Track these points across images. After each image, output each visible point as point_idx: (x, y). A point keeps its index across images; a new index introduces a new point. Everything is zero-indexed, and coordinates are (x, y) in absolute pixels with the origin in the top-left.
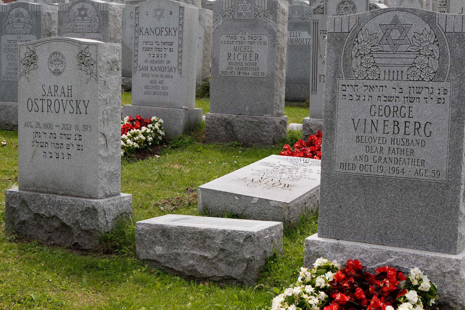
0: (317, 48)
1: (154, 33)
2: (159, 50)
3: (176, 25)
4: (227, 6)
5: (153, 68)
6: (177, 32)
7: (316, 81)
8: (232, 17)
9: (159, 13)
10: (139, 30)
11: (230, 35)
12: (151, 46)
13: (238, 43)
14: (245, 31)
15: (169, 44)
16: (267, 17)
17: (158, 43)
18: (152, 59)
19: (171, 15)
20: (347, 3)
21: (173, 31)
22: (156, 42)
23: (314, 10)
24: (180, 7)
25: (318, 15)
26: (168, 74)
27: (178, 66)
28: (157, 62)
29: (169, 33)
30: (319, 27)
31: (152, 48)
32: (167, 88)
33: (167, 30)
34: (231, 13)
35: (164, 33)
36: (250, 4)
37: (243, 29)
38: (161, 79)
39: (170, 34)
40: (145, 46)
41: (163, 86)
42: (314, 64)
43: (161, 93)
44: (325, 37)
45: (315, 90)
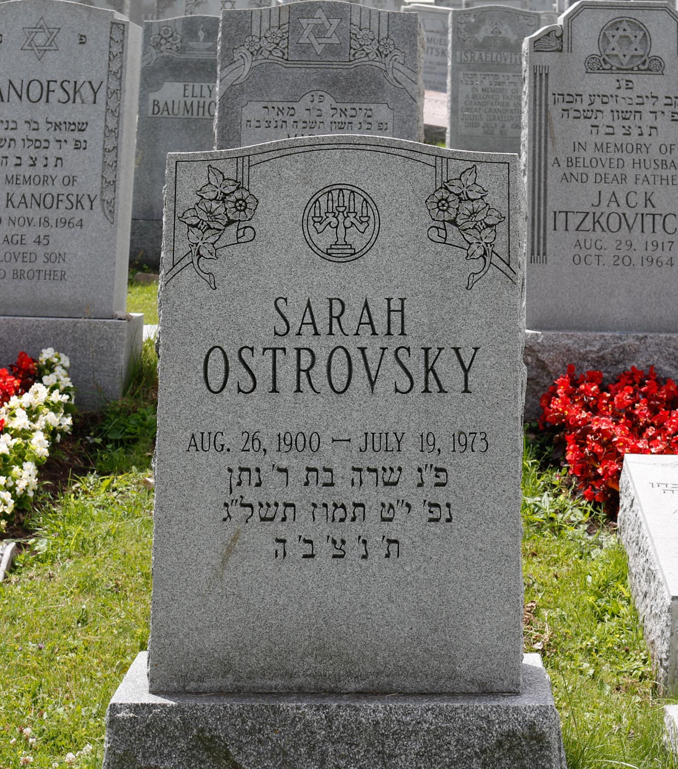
0: (546, 141)
1: (20, 97)
2: (37, 143)
3: (98, 73)
4: (266, 25)
5: (16, 200)
6: (101, 95)
7: (545, 226)
8: (280, 54)
9: (40, 39)
11: (275, 104)
12: (11, 134)
13: (301, 125)
14: (320, 93)
15: (73, 127)
16: (386, 56)
17: (34, 126)
18: (13, 171)
19: (81, 46)
20: (625, 25)
21: (86, 92)
22: (26, 122)
23: (535, 42)
24: (112, 23)
25: (548, 54)
26: (68, 215)
27: (102, 192)
28: (28, 181)
29: (73, 94)
30: (550, 84)
31: (12, 140)
32: (61, 257)
33: (70, 88)
34: (278, 44)
35: (59, 94)
36: (335, 22)
37: (315, 88)
38: (42, 231)
39: (78, 100)
41: (49, 251)
42: (537, 182)
43: (42, 274)
44: (567, 110)
45: (542, 252)
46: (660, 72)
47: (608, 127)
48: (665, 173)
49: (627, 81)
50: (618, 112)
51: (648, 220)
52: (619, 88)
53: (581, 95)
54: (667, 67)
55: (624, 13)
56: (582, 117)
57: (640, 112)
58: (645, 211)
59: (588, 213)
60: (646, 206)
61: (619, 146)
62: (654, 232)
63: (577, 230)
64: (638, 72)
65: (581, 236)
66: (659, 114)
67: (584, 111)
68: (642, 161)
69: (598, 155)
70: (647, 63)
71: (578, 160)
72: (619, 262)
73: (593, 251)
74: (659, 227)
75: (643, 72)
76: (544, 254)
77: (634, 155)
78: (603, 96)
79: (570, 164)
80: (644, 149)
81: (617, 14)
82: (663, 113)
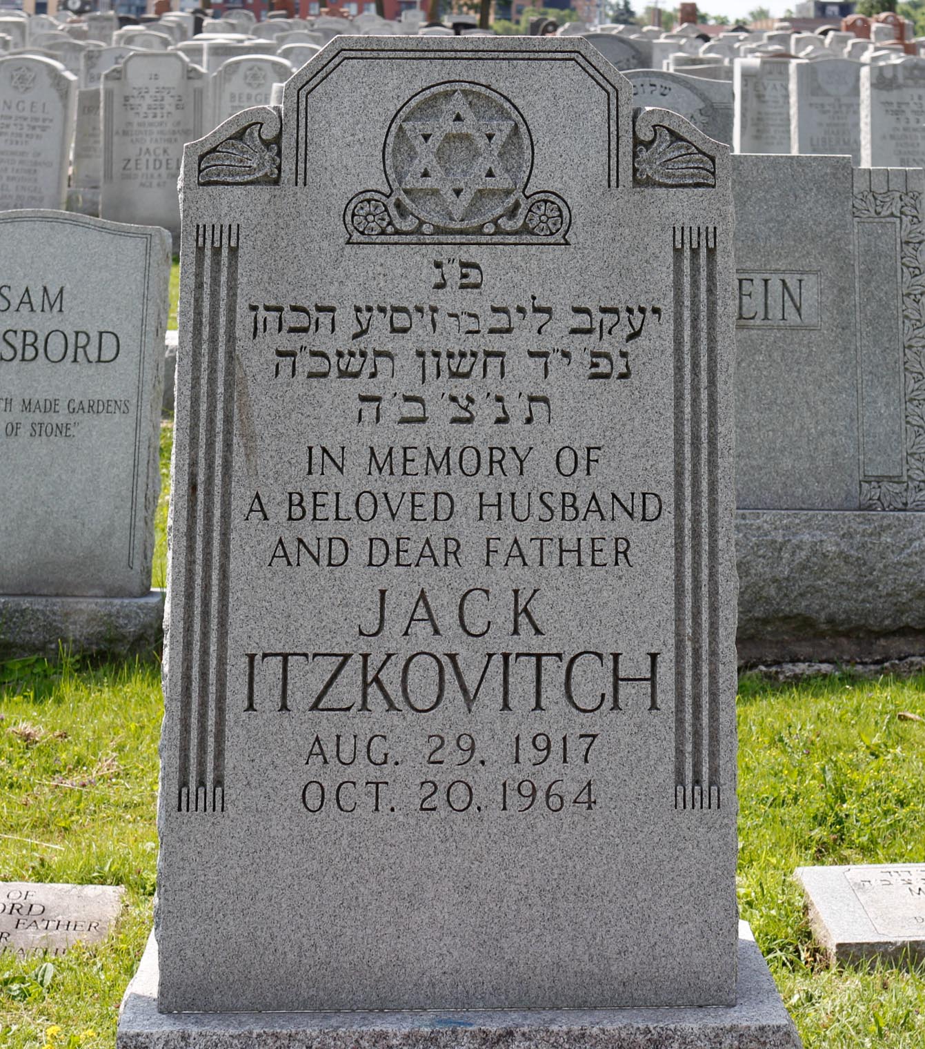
0: (228, 445)
7: (221, 699)
20: (458, 104)
23: (201, 158)
25: (238, 190)
30: (242, 280)
42: (199, 569)
44: (292, 354)
45: (210, 777)
46: (558, 237)
47: (407, 399)
48: (570, 533)
49: (464, 265)
50: (436, 354)
51: (523, 671)
52: (441, 286)
53: (332, 310)
54: (578, 221)
55: (458, 70)
56: (334, 373)
57: (501, 354)
58: (515, 645)
59: (347, 657)
60: (516, 632)
61: (439, 454)
62: (538, 706)
63: (315, 707)
64: (496, 239)
65: (327, 725)
66: (554, 358)
67: (340, 354)
68: (506, 497)
69: (377, 483)
70: (522, 211)
71: (320, 500)
72: (438, 800)
73: (363, 771)
74: (553, 693)
75: (512, 239)
76: (219, 782)
77: (482, 481)
78: (396, 309)
79: (297, 512)
80: (511, 462)
81: (435, 72)
82: (566, 355)
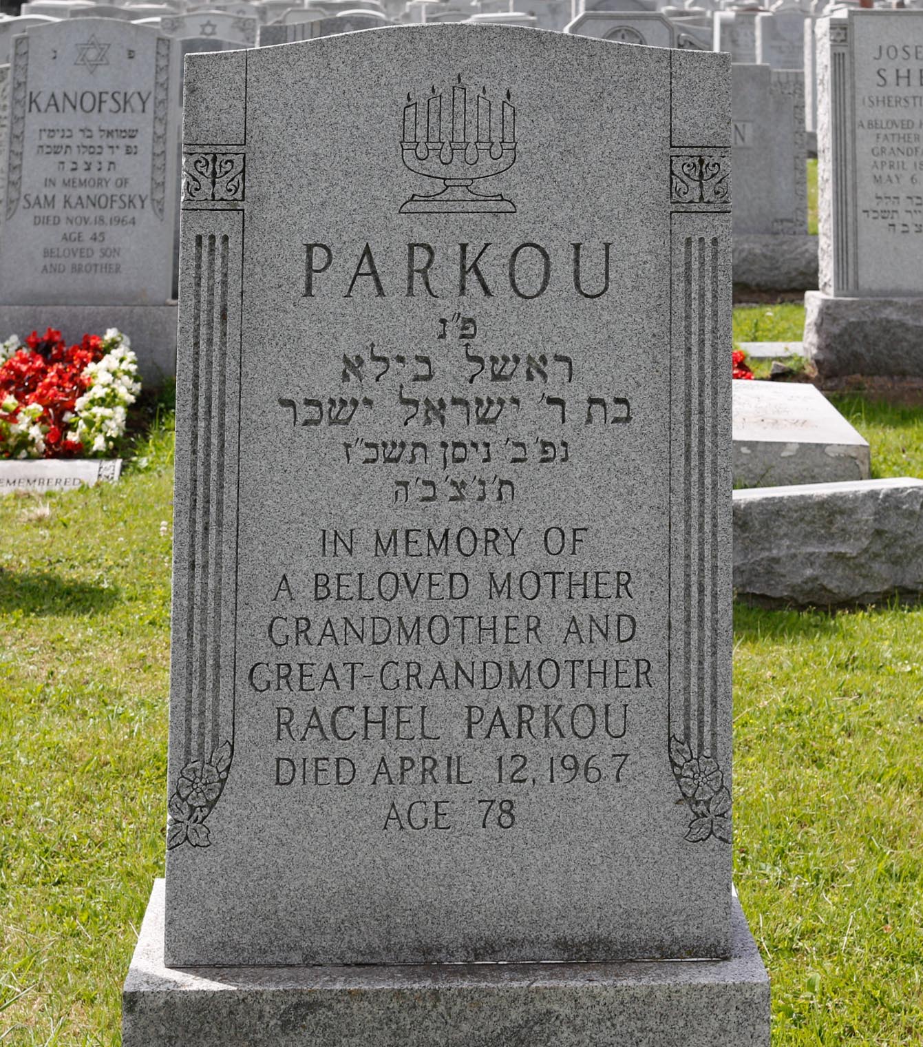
2: (91, 150)
3: (146, 83)
6: (150, 105)
9: (92, 54)
10: (28, 98)
12: (66, 141)
15: (124, 134)
18: (69, 175)
19: (130, 60)
21: (136, 101)
22: (81, 130)
24: (159, 39)
26: (122, 214)
27: (152, 193)
29: (123, 104)
31: (68, 147)
32: (116, 252)
33: (120, 98)
35: (109, 105)
38: (98, 229)
39: (128, 109)
40: (45, 140)
41: (104, 247)
